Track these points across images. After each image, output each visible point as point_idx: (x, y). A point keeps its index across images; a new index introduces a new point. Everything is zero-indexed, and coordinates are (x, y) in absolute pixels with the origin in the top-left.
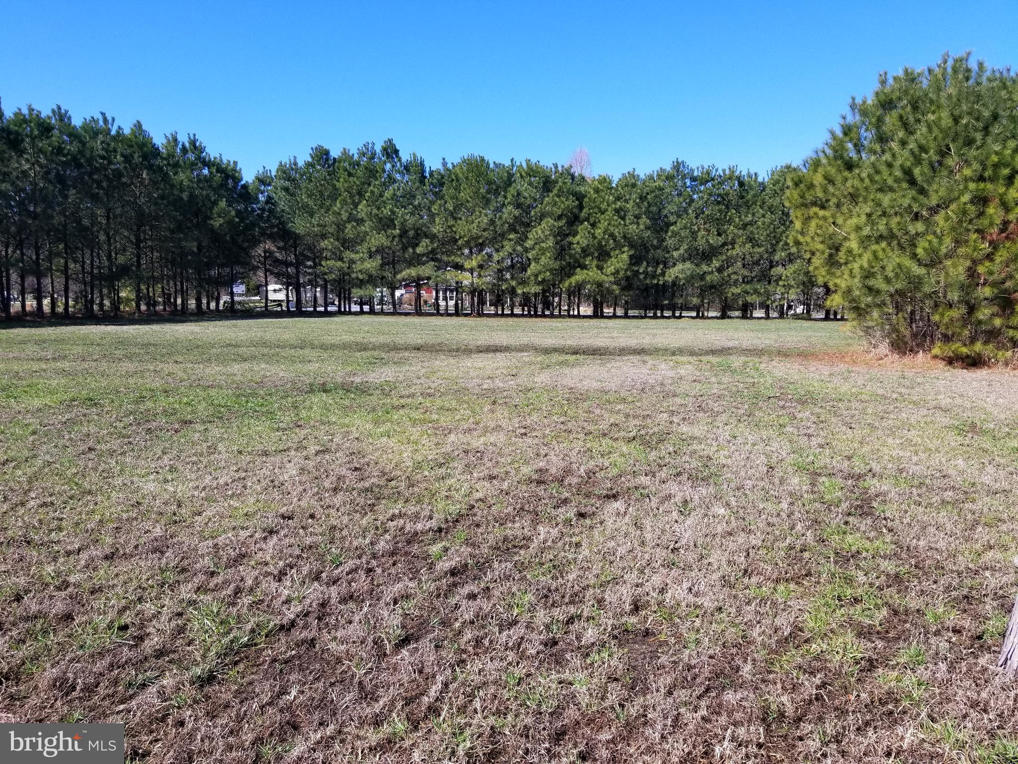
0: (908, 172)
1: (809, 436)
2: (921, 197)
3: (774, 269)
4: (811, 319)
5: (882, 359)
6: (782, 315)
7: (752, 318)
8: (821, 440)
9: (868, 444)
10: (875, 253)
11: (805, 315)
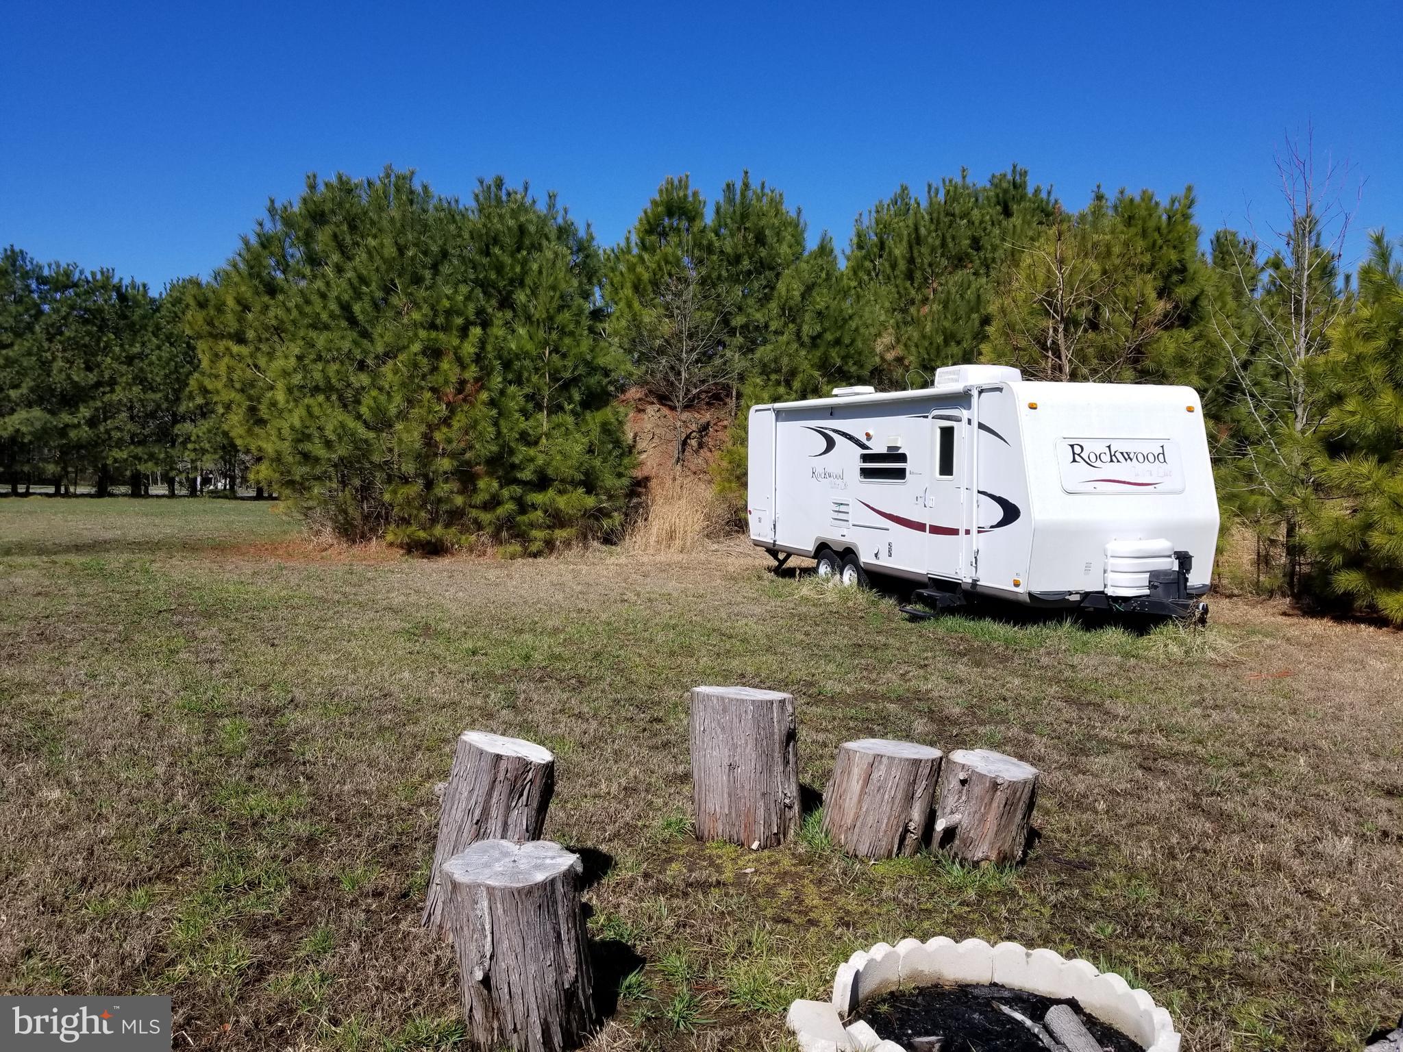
0: (346, 308)
1: (212, 662)
2: (365, 341)
3: (178, 426)
4: (236, 498)
5: (326, 549)
6: (193, 493)
7: (147, 495)
8: (228, 667)
9: (293, 664)
10: (308, 407)
11: (227, 493)
